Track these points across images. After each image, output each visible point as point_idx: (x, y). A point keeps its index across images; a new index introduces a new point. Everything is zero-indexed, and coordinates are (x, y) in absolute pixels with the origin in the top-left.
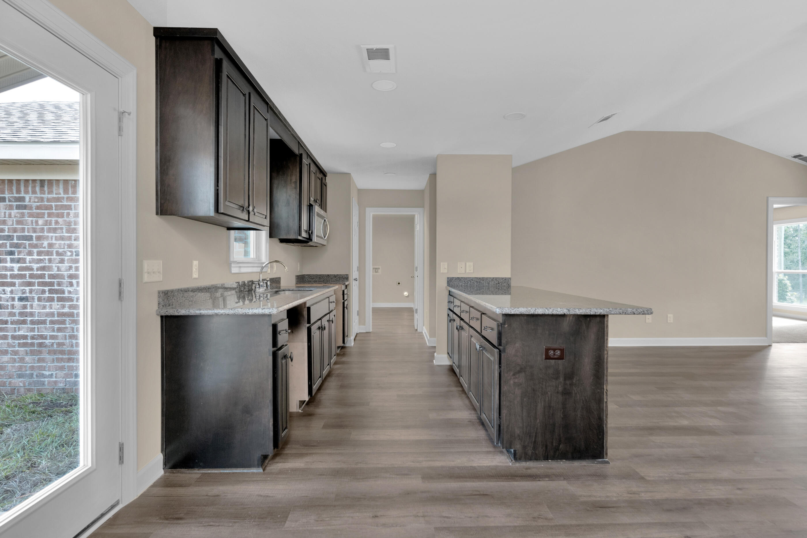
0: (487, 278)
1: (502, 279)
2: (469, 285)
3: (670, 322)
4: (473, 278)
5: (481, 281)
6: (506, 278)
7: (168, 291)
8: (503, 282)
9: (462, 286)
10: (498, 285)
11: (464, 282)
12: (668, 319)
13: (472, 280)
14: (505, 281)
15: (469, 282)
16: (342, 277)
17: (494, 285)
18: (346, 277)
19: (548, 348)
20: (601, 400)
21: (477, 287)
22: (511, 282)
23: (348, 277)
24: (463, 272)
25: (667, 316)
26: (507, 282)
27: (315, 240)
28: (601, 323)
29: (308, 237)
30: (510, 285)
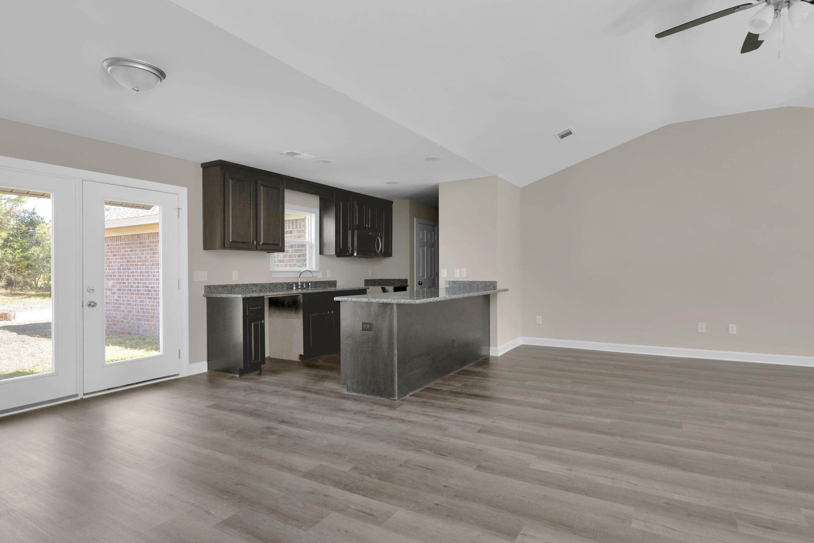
0: (476, 282)
1: (489, 282)
2: (462, 286)
3: (732, 333)
4: (465, 281)
5: (472, 284)
6: (492, 281)
7: (210, 286)
8: (490, 285)
9: (457, 288)
10: (485, 288)
11: (458, 285)
12: (730, 329)
13: (465, 283)
14: (491, 284)
15: (463, 285)
16: (403, 281)
17: (482, 287)
18: (406, 281)
19: (363, 323)
20: (392, 360)
21: (469, 289)
22: (497, 285)
23: (407, 281)
24: (458, 276)
25: (728, 326)
26: (493, 285)
27: (355, 255)
28: (392, 309)
29: (350, 252)
30: (497, 288)
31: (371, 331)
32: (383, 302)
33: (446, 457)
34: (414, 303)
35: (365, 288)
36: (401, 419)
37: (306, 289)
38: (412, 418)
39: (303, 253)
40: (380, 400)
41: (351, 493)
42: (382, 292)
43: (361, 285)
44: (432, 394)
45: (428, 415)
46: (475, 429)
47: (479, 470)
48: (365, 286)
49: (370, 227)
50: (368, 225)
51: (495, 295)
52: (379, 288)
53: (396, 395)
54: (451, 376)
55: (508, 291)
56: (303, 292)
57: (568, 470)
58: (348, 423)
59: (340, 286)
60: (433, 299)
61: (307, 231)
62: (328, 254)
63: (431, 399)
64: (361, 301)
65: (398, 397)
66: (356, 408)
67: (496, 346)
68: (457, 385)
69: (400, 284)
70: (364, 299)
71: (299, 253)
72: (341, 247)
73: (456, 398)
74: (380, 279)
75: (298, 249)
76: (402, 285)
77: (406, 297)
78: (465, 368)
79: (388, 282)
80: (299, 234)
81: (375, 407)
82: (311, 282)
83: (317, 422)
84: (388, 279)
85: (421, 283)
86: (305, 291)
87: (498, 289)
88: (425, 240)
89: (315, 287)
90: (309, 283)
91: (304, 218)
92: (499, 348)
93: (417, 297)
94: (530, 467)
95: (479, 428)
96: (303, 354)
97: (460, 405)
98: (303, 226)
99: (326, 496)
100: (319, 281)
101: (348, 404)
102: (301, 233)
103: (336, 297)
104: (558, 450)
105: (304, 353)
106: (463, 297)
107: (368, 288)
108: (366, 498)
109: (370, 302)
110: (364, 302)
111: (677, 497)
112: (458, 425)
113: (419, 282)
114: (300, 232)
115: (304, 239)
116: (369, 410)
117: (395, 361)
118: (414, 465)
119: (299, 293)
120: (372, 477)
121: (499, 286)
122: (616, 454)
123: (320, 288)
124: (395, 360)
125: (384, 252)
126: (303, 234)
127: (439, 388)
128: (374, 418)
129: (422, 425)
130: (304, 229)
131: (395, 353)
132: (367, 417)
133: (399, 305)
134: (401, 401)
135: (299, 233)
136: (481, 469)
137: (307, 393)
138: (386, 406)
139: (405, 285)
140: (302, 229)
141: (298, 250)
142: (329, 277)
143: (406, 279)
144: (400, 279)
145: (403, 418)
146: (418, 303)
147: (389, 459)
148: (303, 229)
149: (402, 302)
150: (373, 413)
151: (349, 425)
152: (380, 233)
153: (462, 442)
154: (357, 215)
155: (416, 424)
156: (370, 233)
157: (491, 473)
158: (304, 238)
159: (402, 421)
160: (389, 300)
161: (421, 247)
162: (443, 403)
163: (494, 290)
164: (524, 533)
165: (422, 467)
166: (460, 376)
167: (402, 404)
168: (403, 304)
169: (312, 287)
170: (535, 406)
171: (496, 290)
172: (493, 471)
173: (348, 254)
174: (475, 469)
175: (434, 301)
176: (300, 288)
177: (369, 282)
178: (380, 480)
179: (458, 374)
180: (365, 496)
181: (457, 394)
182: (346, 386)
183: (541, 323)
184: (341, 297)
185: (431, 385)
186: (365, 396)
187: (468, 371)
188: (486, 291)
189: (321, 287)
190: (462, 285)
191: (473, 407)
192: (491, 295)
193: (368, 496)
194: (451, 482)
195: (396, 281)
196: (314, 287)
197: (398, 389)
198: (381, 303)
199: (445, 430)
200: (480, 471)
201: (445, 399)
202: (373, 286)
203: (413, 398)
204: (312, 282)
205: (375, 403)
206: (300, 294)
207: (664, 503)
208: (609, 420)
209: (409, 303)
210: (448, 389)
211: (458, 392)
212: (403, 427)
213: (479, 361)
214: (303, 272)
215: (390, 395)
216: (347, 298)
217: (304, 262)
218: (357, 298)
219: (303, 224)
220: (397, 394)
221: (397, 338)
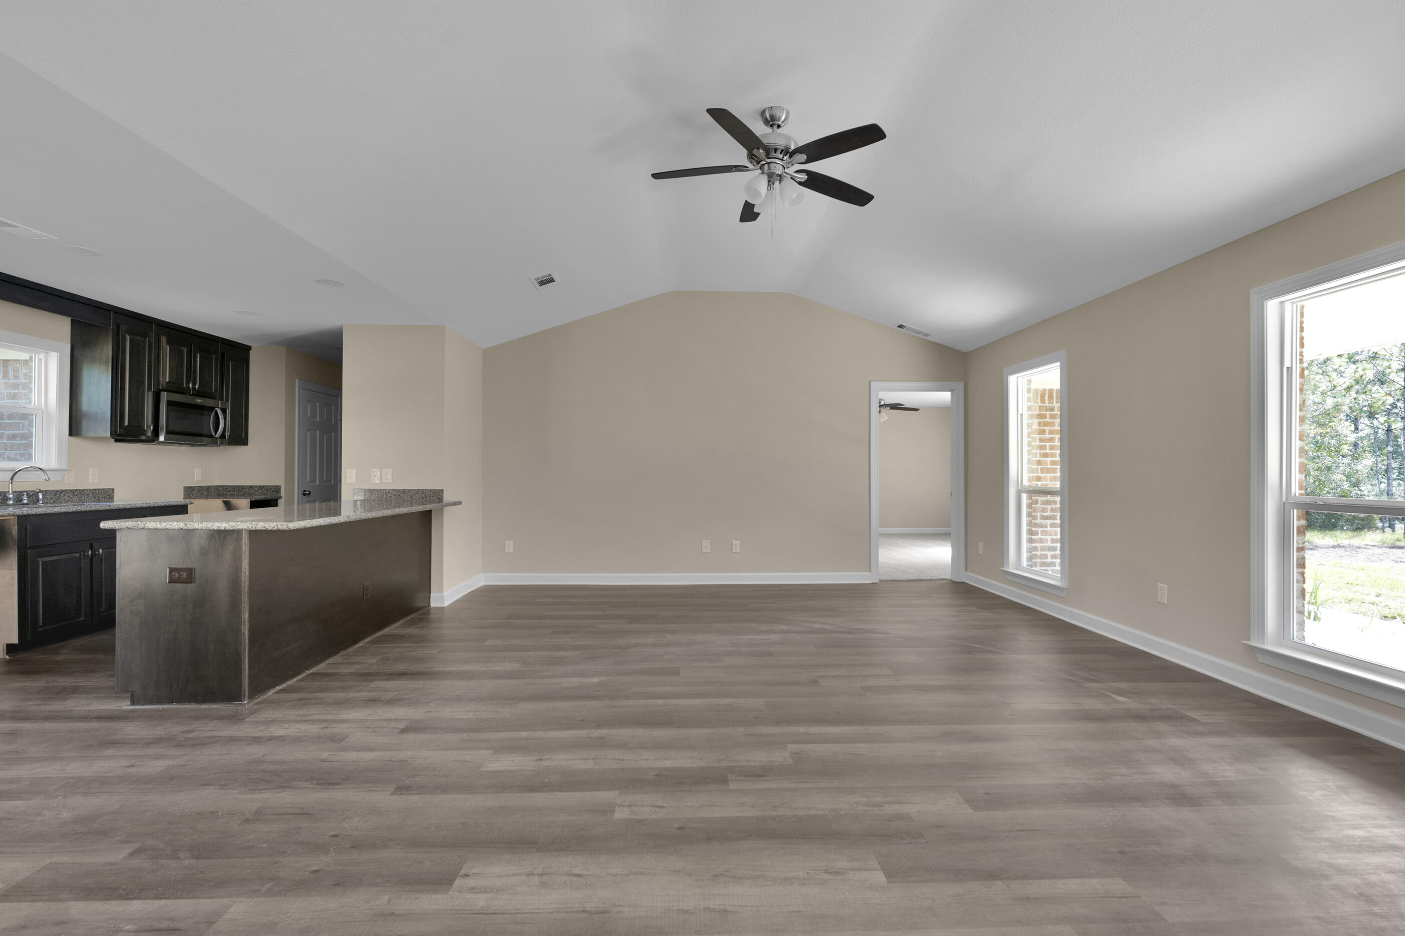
0: (409, 491)
1: (430, 491)
2: (384, 498)
3: (736, 551)
4: (390, 490)
5: (402, 495)
6: (435, 490)
8: (432, 496)
9: (374, 500)
10: (424, 499)
11: (377, 496)
12: (734, 547)
13: (389, 493)
14: (434, 494)
15: (386, 495)
16: (271, 489)
17: (419, 499)
18: (276, 489)
19: (172, 570)
20: (238, 632)
21: (395, 502)
22: (443, 495)
23: (280, 489)
24: (377, 482)
25: (732, 542)
26: (437, 496)
27: (162, 438)
28: (239, 539)
29: (149, 434)
30: (443, 500)
31: (192, 583)
32: (219, 527)
33: (340, 786)
34: (285, 528)
35: (183, 503)
36: (252, 737)
37: (30, 506)
38: (277, 731)
39: (23, 432)
40: (210, 709)
41: (128, 902)
42: (225, 509)
43: (176, 497)
44: (320, 683)
45: (311, 720)
46: (396, 728)
47: (399, 793)
48: (184, 498)
49: (198, 388)
50: (194, 384)
51: (441, 511)
52: (218, 503)
53: (245, 695)
54: (359, 647)
55: (461, 505)
56: (18, 512)
57: (537, 760)
58: (128, 766)
59: (121, 500)
60: (325, 521)
61: (34, 386)
62: (91, 434)
63: (317, 693)
64: (168, 527)
65: (249, 698)
66: (150, 735)
67: (441, 590)
68: (370, 662)
69: (265, 494)
70: (176, 523)
71: (13, 432)
72: (126, 423)
73: (365, 684)
74: (221, 486)
75: (9, 421)
76: (268, 496)
77: (271, 518)
78: (387, 631)
79: (240, 491)
80: (13, 391)
81: (196, 724)
82: (45, 493)
83: (46, 777)
84: (239, 486)
85: (308, 493)
86: (25, 511)
87: (444, 502)
88: (318, 420)
89: (54, 502)
90: (38, 493)
91: (28, 359)
92: (446, 593)
93: (300, 517)
94: (482, 769)
95: (402, 725)
96: (16, 641)
97: (372, 694)
98: (24, 375)
99: (59, 923)
100: (66, 490)
101: (131, 729)
102: (19, 389)
103: (105, 522)
104: (524, 734)
105: (19, 640)
106: (382, 516)
107: (192, 503)
108: (163, 902)
109: (190, 528)
110: (174, 529)
111: (668, 764)
112: (366, 728)
113: (305, 491)
114: (16, 386)
115: (26, 403)
116: (183, 732)
117: (244, 634)
118: (275, 815)
119: (6, 514)
120: (179, 858)
121: (447, 498)
122: (601, 723)
123: (69, 504)
124: (243, 631)
125: (230, 436)
126: (23, 391)
127: (335, 671)
128: (193, 745)
129: (297, 740)
130: (27, 381)
131: (245, 620)
132: (177, 746)
133: (253, 533)
134: (255, 704)
135: (13, 389)
136: (401, 792)
137: (24, 723)
138: (222, 718)
139: (274, 496)
140: (22, 381)
141: (10, 423)
142: (93, 481)
143: (277, 486)
144: (264, 486)
145: (256, 735)
146: (293, 528)
147: (222, 815)
148: (25, 381)
149: (259, 527)
150: (191, 736)
151: (131, 770)
152: (222, 400)
153: (370, 755)
154: (168, 364)
155: (284, 740)
156: (197, 400)
157: (419, 794)
158: (28, 401)
159: (257, 740)
160: (231, 523)
161: (308, 430)
162: (341, 695)
163: (439, 503)
164: (465, 873)
165: (292, 814)
166: (376, 646)
167: (259, 710)
168: (261, 530)
169: (46, 501)
170: (496, 676)
171: (441, 504)
172: (421, 790)
173: (143, 438)
174: (391, 794)
175: (326, 523)
176: (11, 505)
177: (192, 492)
178: (197, 859)
179: (373, 642)
180: (161, 899)
181: (368, 676)
182: (129, 695)
183: (512, 551)
184: (118, 521)
185: (321, 667)
186: (175, 706)
187: (392, 636)
188: (426, 505)
189: (72, 502)
190: (383, 496)
191: (396, 693)
192: (433, 513)
193: (167, 896)
194: (346, 826)
195: (256, 489)
196: (52, 501)
197: (250, 684)
198: (214, 530)
199: (342, 740)
200: (401, 794)
201: (343, 689)
202: (203, 498)
203: (283, 696)
204: (46, 491)
205: (196, 718)
206: (12, 517)
207: (655, 775)
208: (596, 680)
209: (275, 529)
210: (352, 671)
211: (371, 673)
212: (256, 751)
213: (412, 618)
214: (20, 470)
215: (233, 696)
216: (134, 523)
217: (27, 450)
218: (158, 523)
219: (24, 371)
220: (247, 694)
221: (250, 592)
